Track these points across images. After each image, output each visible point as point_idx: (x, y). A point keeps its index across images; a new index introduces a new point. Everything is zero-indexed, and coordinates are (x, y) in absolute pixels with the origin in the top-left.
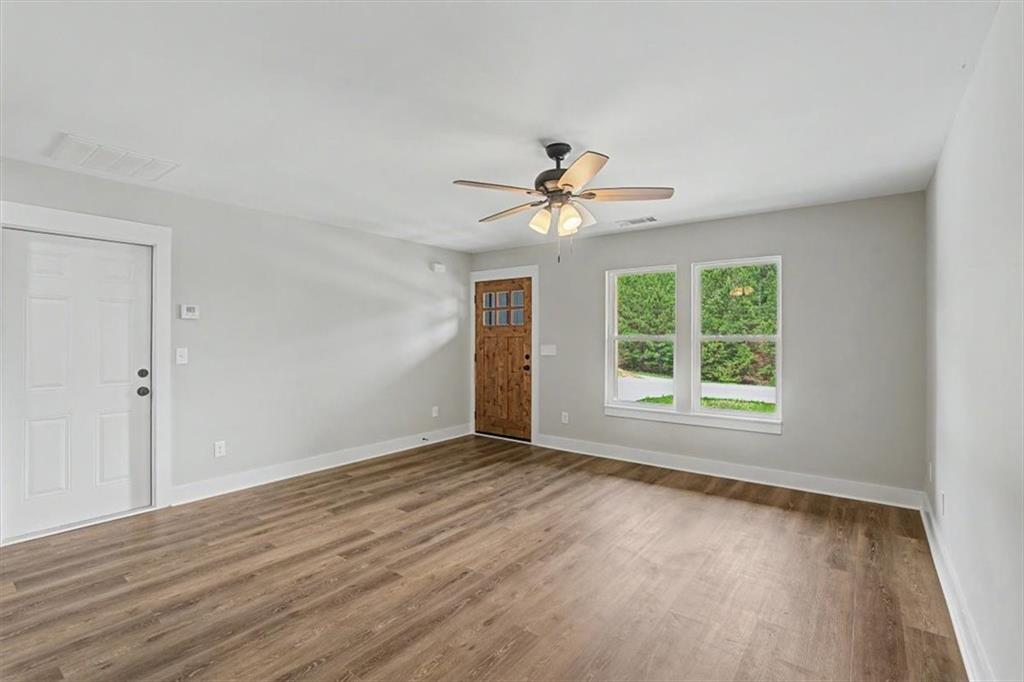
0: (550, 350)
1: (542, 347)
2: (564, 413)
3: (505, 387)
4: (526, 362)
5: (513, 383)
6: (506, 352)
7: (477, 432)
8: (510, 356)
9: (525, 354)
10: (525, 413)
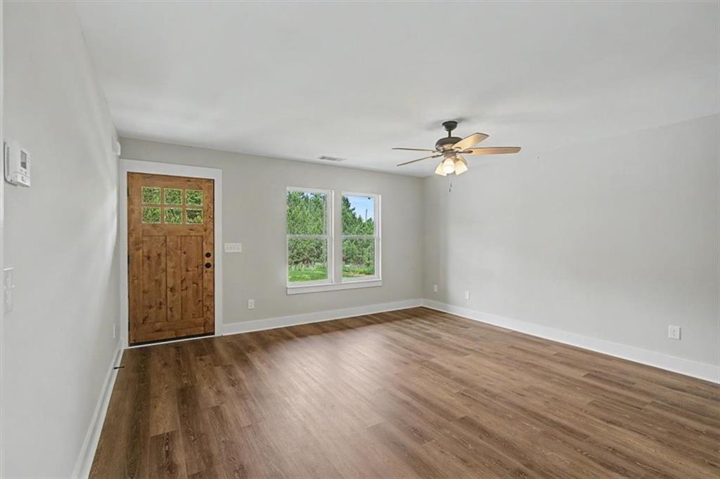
0: (236, 248)
1: (226, 245)
2: (250, 301)
3: (178, 288)
4: (207, 260)
5: (189, 283)
6: (179, 252)
7: (131, 345)
8: (184, 256)
9: (205, 253)
10: (205, 309)
